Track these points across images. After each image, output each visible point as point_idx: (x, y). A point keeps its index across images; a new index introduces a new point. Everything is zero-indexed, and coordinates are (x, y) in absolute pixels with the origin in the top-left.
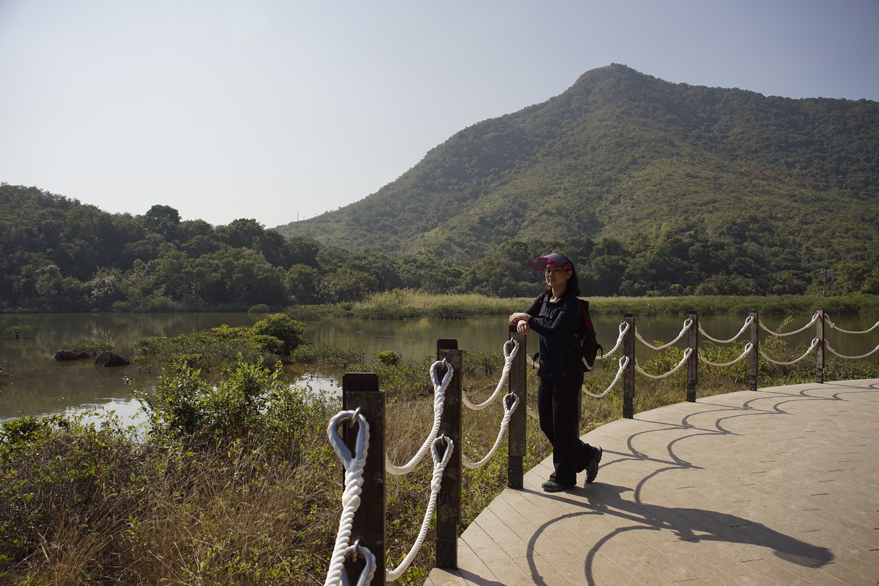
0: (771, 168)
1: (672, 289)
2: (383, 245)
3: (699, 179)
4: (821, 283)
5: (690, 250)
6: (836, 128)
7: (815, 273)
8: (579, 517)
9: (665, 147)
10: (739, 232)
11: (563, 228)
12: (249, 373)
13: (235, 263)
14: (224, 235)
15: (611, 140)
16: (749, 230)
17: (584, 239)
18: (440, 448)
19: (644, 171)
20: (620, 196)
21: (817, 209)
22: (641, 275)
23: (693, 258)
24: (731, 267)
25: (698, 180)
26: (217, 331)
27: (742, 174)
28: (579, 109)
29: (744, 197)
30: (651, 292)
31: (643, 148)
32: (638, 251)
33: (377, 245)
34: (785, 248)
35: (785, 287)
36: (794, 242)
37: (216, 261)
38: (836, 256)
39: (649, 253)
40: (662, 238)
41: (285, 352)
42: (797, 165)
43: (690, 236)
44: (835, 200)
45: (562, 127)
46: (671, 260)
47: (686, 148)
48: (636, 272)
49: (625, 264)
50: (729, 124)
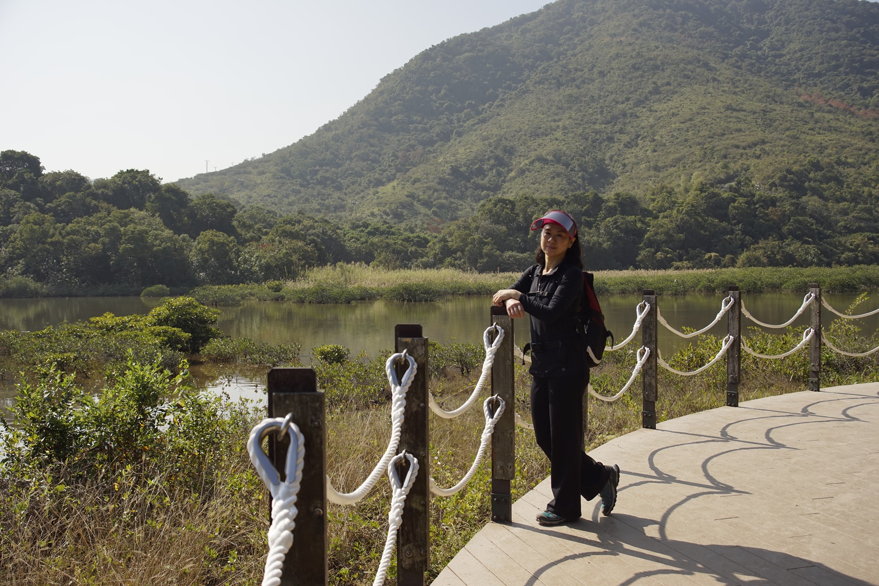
0: (840, 97)
1: (706, 260)
2: (323, 205)
3: (743, 113)
5: (730, 207)
8: (587, 559)
9: (698, 70)
10: (796, 183)
11: (562, 180)
12: (143, 377)
13: (122, 229)
14: (106, 191)
15: (625, 62)
16: (810, 180)
17: (590, 193)
18: (401, 469)
19: (670, 103)
20: (638, 136)
22: (665, 242)
23: (734, 218)
24: (785, 229)
25: (741, 115)
26: (98, 322)
27: (800, 105)
29: (803, 136)
30: (679, 264)
31: (668, 72)
32: (662, 209)
33: (315, 205)
34: (858, 203)
35: (857, 256)
36: (870, 195)
37: (95, 228)
39: (675, 212)
40: (692, 193)
41: (192, 348)
42: (874, 92)
43: (731, 188)
45: (560, 45)
46: (706, 221)
47: (725, 71)
48: (658, 238)
49: (644, 226)
50: (784, 38)
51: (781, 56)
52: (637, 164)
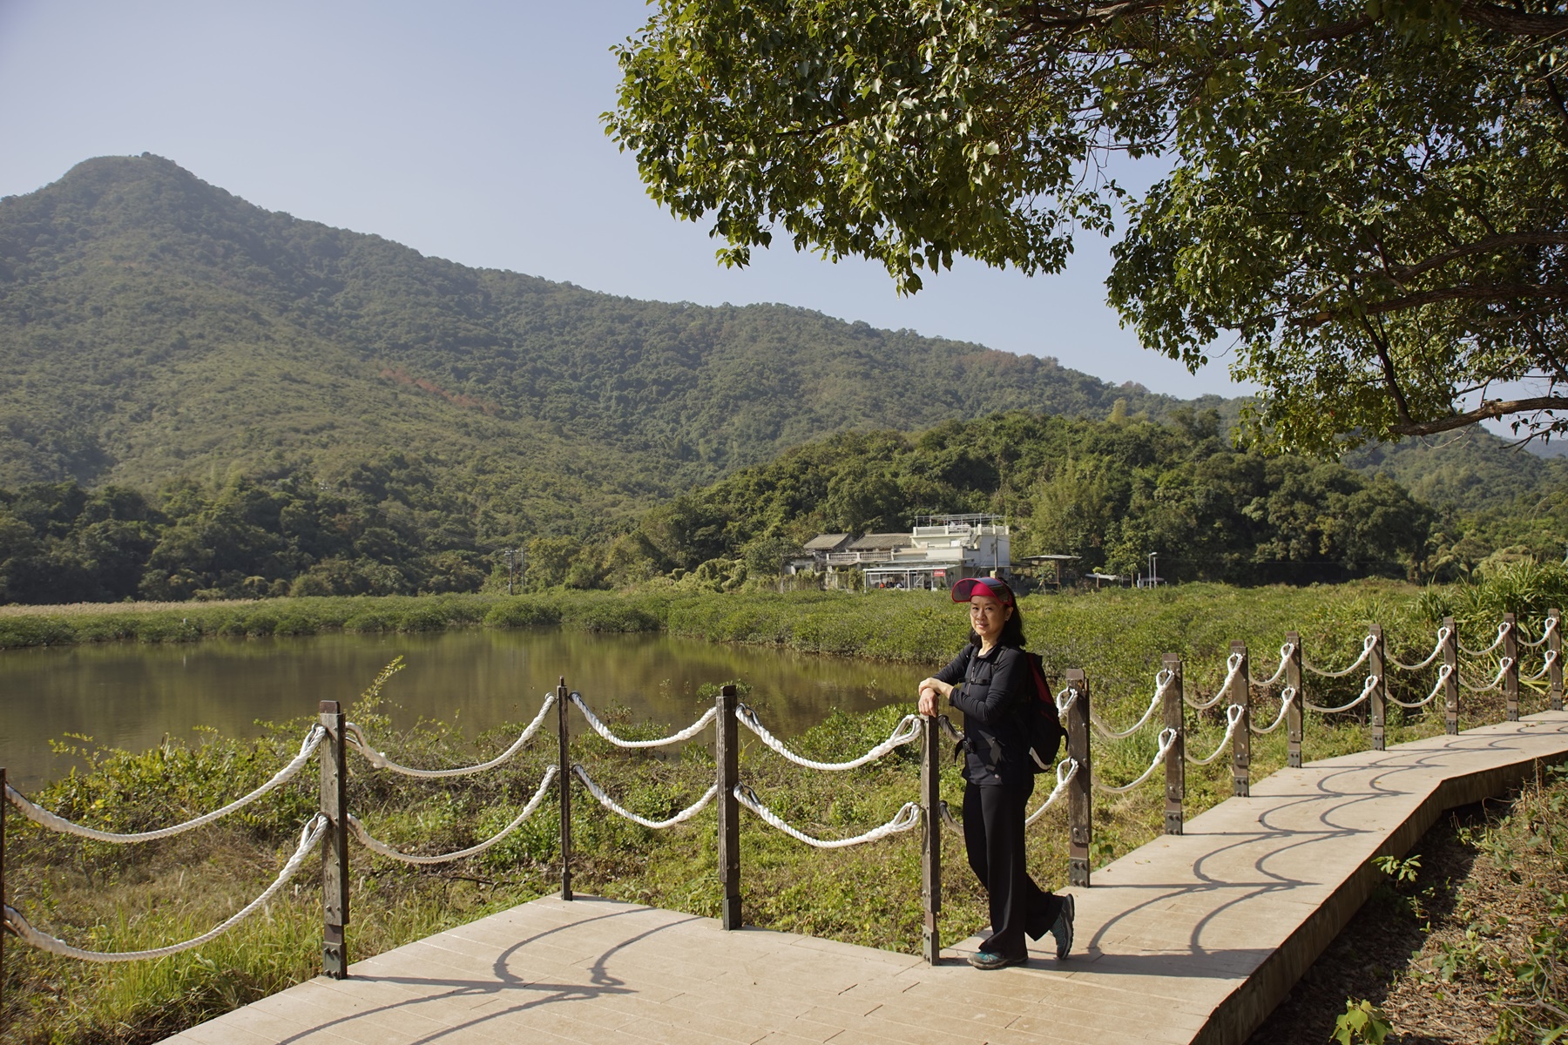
0: (431, 377)
1: (246, 586)
3: (306, 386)
4: (505, 572)
5: (283, 513)
6: (530, 323)
7: (497, 555)
9: (245, 322)
10: (373, 483)
11: (24, 464)
15: (137, 298)
16: (391, 480)
17: (63, 486)
19: (203, 364)
20: (152, 406)
21: (500, 450)
22: (184, 560)
23: (288, 528)
24: (357, 544)
25: (303, 388)
27: (381, 382)
28: (71, 228)
29: (383, 423)
30: (205, 592)
31: (201, 319)
32: (181, 513)
34: (450, 512)
35: (449, 580)
36: (465, 502)
38: (529, 526)
39: (201, 517)
40: (228, 490)
42: (471, 375)
43: (284, 487)
44: (528, 436)
45: (29, 260)
46: (247, 531)
47: (283, 328)
48: (175, 554)
49: (152, 537)
50: (362, 294)
51: (358, 317)
52: (150, 445)
